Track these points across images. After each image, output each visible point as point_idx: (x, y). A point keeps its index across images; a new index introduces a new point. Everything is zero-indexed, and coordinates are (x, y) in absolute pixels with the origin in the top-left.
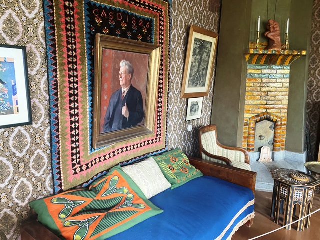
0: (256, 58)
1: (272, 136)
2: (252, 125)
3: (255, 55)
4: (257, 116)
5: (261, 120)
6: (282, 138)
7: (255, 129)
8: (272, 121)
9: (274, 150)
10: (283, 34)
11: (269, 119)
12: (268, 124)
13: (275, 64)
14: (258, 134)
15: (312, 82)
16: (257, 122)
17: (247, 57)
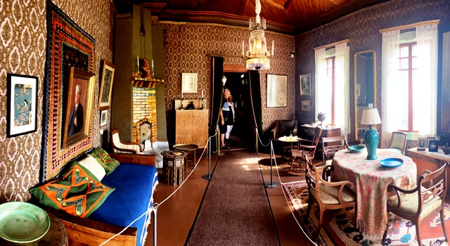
0: (137, 83)
1: (150, 133)
2: (138, 127)
3: (137, 81)
4: (141, 121)
5: (143, 123)
6: (155, 134)
7: (140, 130)
8: (149, 123)
9: (151, 142)
10: (150, 68)
11: (147, 122)
12: (146, 126)
13: (147, 87)
14: (142, 132)
15: (166, 98)
16: (141, 125)
17: (133, 82)
